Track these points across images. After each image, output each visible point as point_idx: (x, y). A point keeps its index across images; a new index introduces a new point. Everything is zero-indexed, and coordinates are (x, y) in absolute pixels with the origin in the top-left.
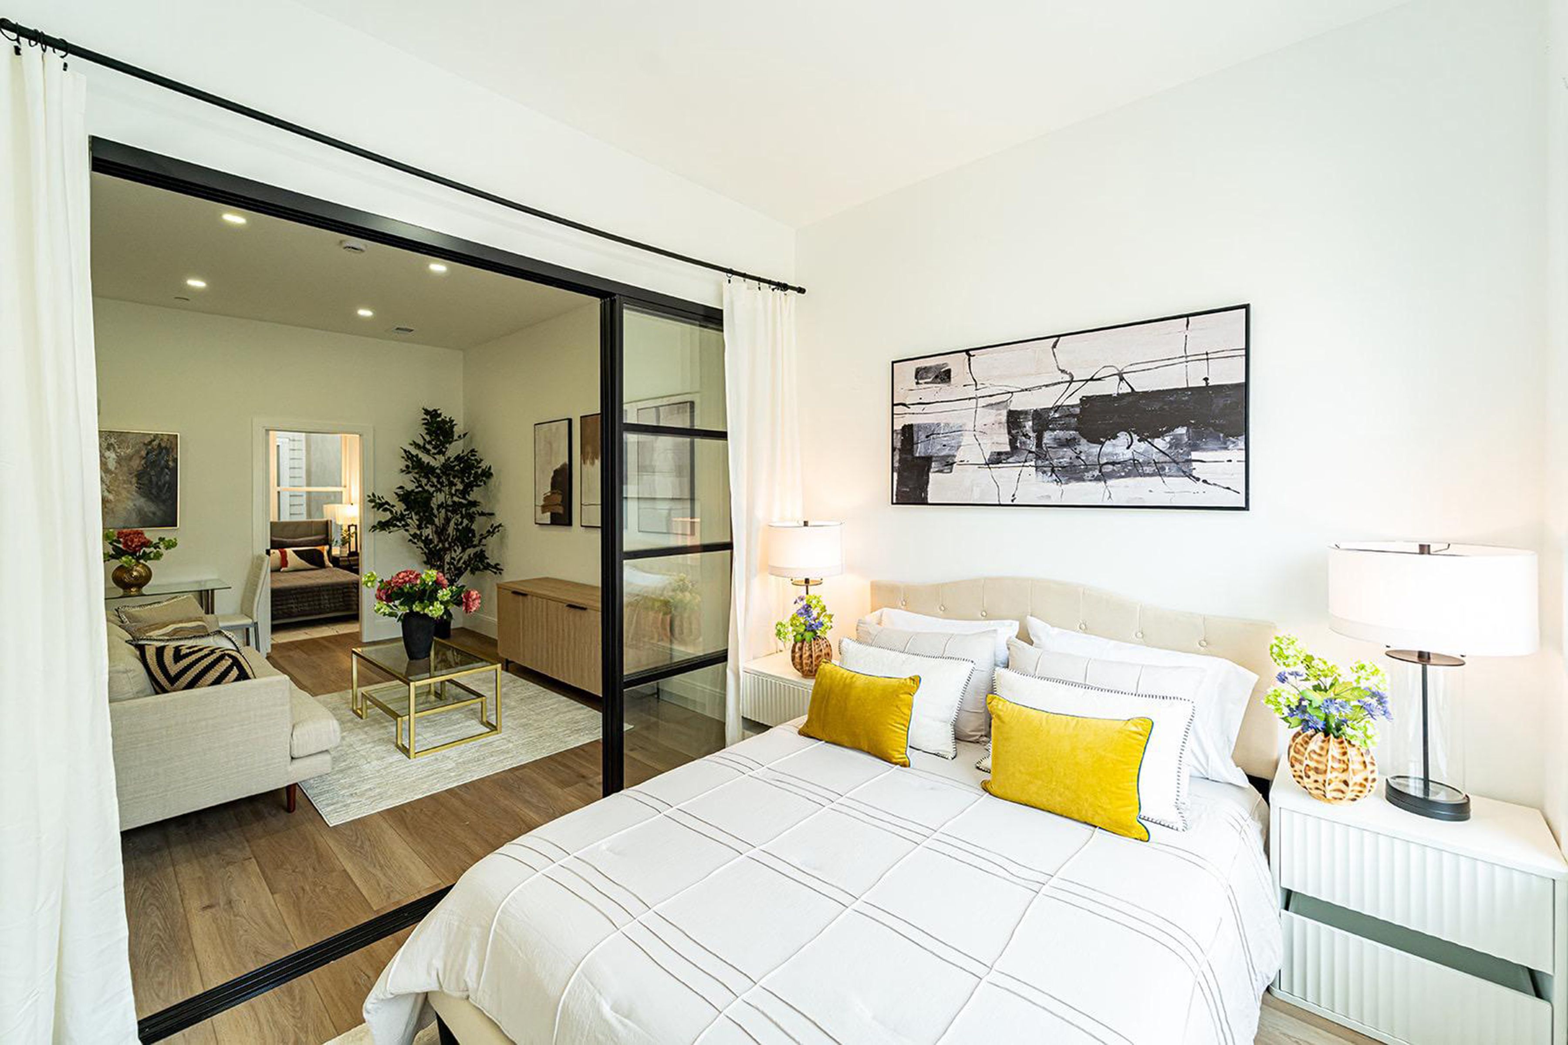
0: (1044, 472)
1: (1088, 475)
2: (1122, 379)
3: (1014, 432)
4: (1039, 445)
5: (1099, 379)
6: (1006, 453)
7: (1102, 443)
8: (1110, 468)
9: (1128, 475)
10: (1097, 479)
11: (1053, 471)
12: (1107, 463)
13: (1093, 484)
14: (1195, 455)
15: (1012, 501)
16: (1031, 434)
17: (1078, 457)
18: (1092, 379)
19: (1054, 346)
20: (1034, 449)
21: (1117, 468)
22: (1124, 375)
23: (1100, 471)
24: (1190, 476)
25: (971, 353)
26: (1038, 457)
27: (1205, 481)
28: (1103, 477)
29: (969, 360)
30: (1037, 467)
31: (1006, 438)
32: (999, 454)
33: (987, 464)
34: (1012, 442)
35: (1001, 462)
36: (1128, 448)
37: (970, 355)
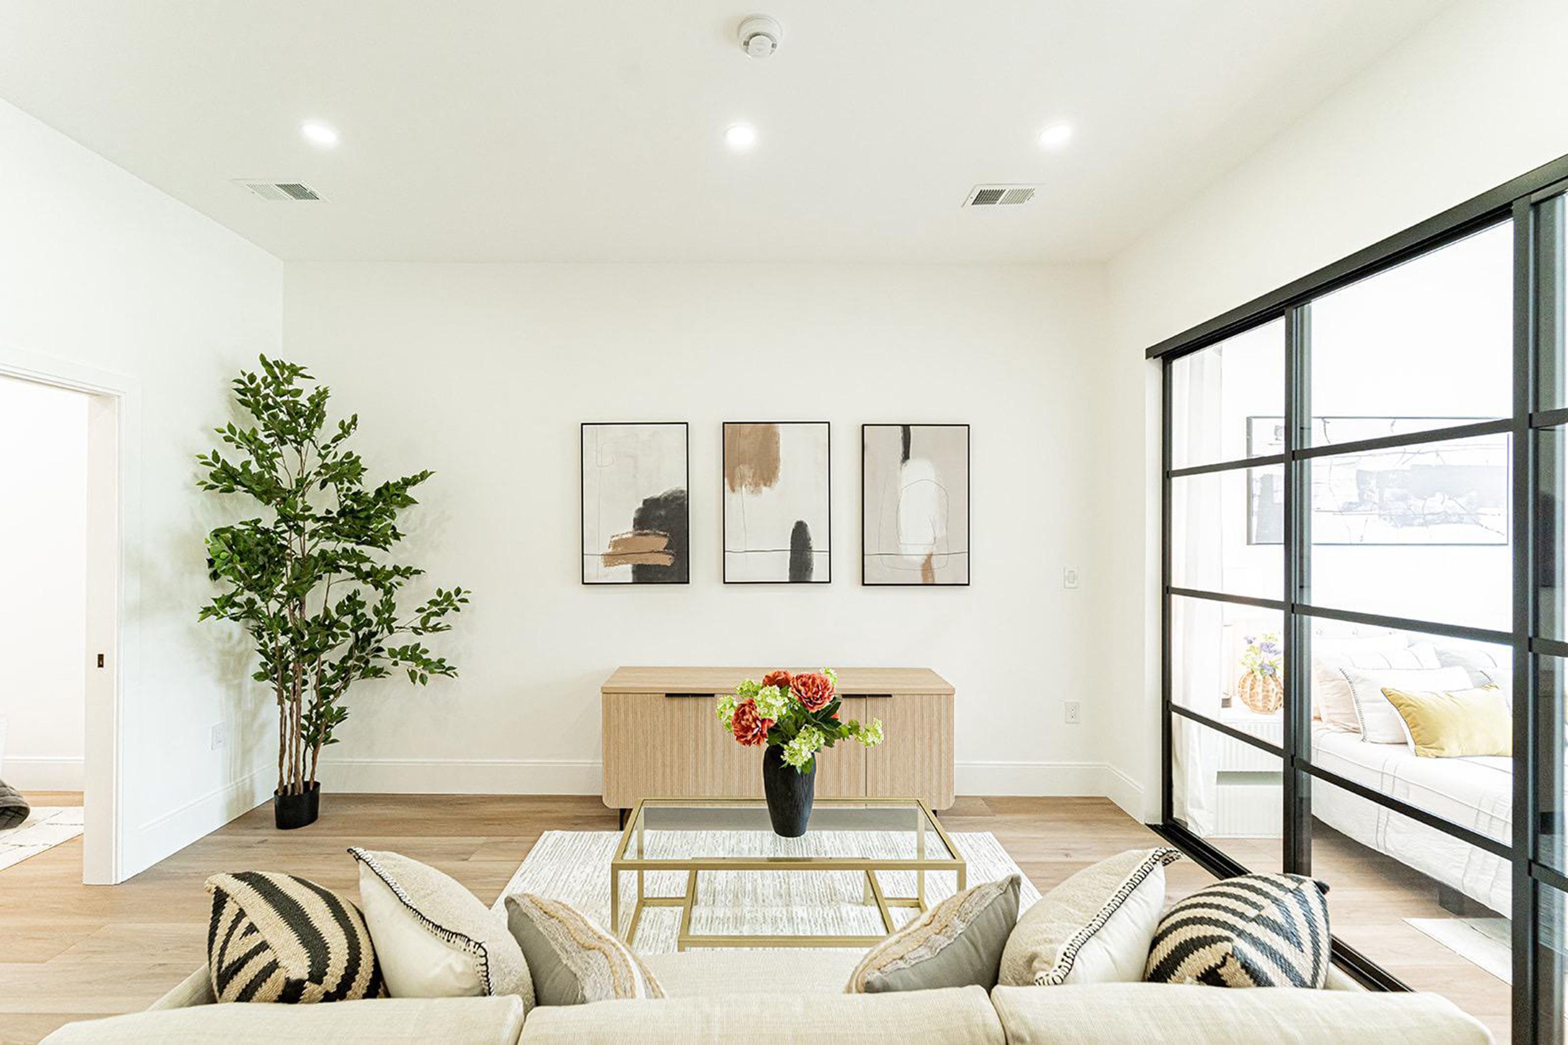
0: (1385, 519)
1: (1416, 522)
2: (1438, 455)
3: (1362, 487)
4: (1381, 498)
5: (1423, 453)
6: (1356, 504)
7: (1426, 499)
8: (1429, 517)
9: (1442, 522)
10: (1422, 525)
11: (1391, 519)
12: (1429, 514)
13: (1420, 528)
14: (1481, 510)
15: (1361, 541)
16: (1375, 490)
17: (1409, 509)
18: (1418, 453)
19: (1392, 425)
20: (1377, 501)
21: (1435, 517)
22: (1439, 453)
23: (1424, 519)
24: (1477, 524)
25: (1326, 419)
26: (1380, 508)
27: (1486, 528)
28: (1425, 524)
29: (1325, 425)
30: (1380, 515)
31: (1356, 491)
32: (1351, 503)
33: (1341, 512)
34: (1360, 495)
35: (1352, 511)
36: (1442, 503)
37: (1325, 422)
